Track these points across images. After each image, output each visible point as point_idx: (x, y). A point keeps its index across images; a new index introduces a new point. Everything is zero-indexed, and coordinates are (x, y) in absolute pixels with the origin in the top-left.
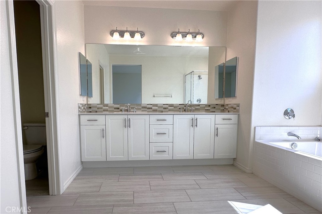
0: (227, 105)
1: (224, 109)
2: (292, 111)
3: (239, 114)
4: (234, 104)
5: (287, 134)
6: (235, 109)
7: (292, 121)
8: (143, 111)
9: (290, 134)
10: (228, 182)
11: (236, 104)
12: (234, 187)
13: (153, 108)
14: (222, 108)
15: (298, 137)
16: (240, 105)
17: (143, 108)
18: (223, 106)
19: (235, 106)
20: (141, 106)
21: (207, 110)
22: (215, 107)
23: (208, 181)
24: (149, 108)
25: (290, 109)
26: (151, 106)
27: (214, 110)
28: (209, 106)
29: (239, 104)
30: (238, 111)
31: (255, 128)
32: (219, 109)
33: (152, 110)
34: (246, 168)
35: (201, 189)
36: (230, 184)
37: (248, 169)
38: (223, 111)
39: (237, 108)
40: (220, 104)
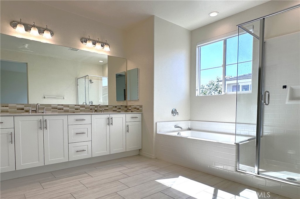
0: (130, 106)
1: (127, 109)
2: (175, 110)
3: (142, 113)
4: (137, 105)
5: (174, 126)
6: (138, 109)
7: (177, 117)
8: (53, 112)
9: (176, 127)
10: (145, 168)
11: (139, 105)
12: (152, 170)
13: (64, 108)
14: (126, 109)
15: (181, 128)
16: (143, 107)
17: (53, 108)
18: (126, 107)
19: (138, 107)
20: (51, 107)
21: (114, 111)
22: (120, 108)
23: (131, 170)
24: (60, 109)
25: (174, 109)
26: (62, 107)
27: (119, 110)
28: (116, 107)
29: (142, 105)
30: (141, 111)
31: (156, 123)
32: (123, 110)
33: (63, 111)
34: (152, 155)
35: (129, 177)
36: (148, 168)
37: (153, 155)
38: (126, 111)
39: (140, 108)
40: (124, 106)
